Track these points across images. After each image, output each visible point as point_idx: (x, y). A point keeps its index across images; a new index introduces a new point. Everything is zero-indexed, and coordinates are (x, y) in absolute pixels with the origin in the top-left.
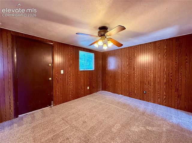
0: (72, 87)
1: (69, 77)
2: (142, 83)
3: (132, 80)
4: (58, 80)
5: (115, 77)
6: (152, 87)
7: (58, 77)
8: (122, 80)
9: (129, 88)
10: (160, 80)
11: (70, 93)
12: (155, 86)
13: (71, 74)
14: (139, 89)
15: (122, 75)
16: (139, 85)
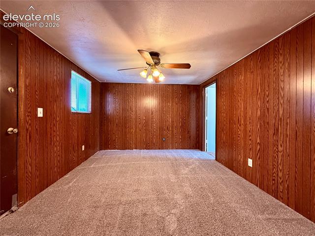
0: (58, 148)
1: (54, 125)
2: (161, 129)
3: (150, 127)
4: (30, 132)
5: (125, 124)
6: (170, 132)
7: (30, 124)
8: (136, 128)
9: (146, 137)
10: (177, 125)
11: (56, 165)
12: (173, 131)
13: (58, 119)
14: (158, 137)
15: (136, 122)
16: (158, 132)
